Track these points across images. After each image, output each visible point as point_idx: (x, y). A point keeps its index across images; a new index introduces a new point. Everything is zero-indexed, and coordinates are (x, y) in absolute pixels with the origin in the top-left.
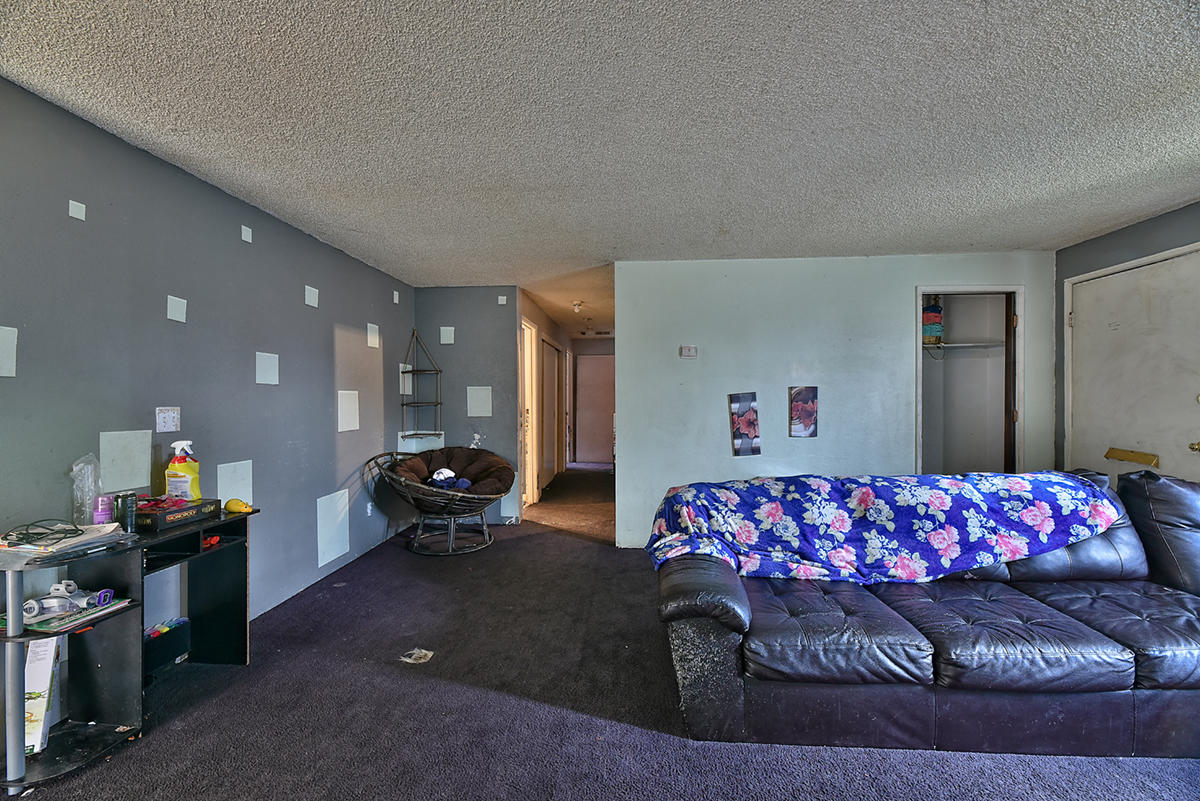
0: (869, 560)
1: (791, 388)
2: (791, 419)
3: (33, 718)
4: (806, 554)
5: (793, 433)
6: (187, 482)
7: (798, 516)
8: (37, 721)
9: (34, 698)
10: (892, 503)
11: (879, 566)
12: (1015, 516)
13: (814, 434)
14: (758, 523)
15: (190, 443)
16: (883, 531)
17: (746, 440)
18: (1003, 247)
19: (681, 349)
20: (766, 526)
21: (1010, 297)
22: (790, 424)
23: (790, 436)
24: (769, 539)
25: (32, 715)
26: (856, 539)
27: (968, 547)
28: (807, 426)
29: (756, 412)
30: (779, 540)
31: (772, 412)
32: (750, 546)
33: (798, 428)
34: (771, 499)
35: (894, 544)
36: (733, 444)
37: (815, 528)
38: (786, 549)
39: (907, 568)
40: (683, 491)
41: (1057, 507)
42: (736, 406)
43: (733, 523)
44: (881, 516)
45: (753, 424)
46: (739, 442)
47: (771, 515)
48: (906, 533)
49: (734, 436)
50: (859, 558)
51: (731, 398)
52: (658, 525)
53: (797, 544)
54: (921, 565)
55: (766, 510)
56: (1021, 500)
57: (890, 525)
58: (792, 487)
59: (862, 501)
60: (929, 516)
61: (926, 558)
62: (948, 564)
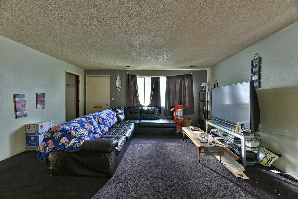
0: (102, 130)
1: (37, 93)
2: (37, 103)
4: (95, 133)
5: (38, 108)
7: (93, 125)
10: (101, 118)
12: (110, 117)
13: (44, 108)
14: (86, 129)
16: (102, 124)
17: (21, 112)
18: (78, 66)
20: (88, 129)
22: (37, 105)
23: (37, 109)
26: (99, 127)
27: (110, 123)
28: (42, 105)
29: (25, 101)
30: (91, 131)
32: (87, 135)
33: (39, 106)
34: (86, 123)
35: (104, 126)
36: (16, 114)
37: (95, 126)
38: (92, 133)
39: (106, 129)
40: (63, 127)
41: (112, 114)
42: (17, 99)
43: (82, 131)
44: (101, 121)
45: (24, 106)
46: (18, 113)
47: (88, 126)
48: (104, 123)
49: (16, 111)
50: (101, 130)
51: (15, 96)
52: (64, 140)
53: (94, 131)
54: (107, 128)
55: (86, 125)
56: (109, 114)
57: (102, 122)
58: (87, 119)
59: (98, 119)
60: (106, 119)
61: (107, 127)
62: (109, 127)
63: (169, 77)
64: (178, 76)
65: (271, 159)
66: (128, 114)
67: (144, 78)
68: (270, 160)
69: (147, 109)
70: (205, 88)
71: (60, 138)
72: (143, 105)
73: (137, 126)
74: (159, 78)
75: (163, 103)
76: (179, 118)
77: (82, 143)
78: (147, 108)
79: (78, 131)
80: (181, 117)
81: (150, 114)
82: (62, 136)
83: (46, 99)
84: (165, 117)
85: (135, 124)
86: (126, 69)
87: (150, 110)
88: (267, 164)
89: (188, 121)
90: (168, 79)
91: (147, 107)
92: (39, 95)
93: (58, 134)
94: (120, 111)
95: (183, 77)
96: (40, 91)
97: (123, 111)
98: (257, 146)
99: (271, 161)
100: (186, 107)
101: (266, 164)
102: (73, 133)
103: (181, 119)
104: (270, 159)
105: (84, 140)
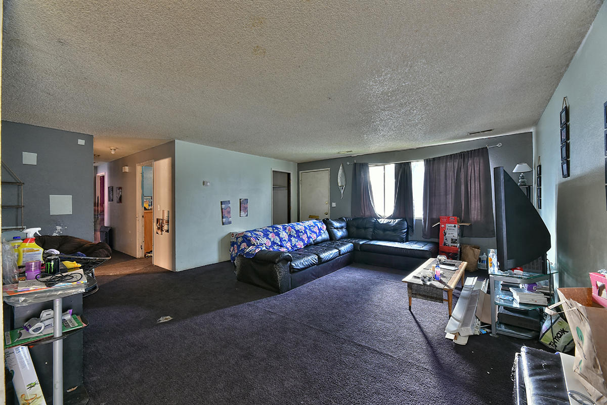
0: (293, 245)
1: (240, 199)
2: (240, 210)
3: (38, 396)
4: (281, 246)
5: (241, 216)
6: (40, 253)
7: (279, 236)
8: (40, 397)
9: (33, 386)
10: (295, 230)
11: (295, 246)
12: (313, 230)
13: (247, 216)
14: (270, 239)
15: (40, 229)
16: (294, 237)
17: (227, 219)
19: (204, 182)
20: (272, 240)
21: (289, 174)
22: (240, 212)
24: (274, 243)
25: (36, 395)
26: (290, 240)
27: (309, 238)
28: (245, 213)
29: (230, 208)
30: (275, 243)
31: (235, 207)
32: (269, 247)
33: (242, 213)
34: (271, 232)
35: (297, 240)
36: (222, 221)
37: (282, 238)
38: (277, 246)
39: (300, 245)
40: (246, 234)
41: (318, 227)
42: (223, 206)
43: (265, 240)
44: (294, 233)
45: (229, 212)
46: (224, 220)
47: (272, 237)
48: (298, 237)
49: (223, 218)
50: (291, 245)
51: (222, 203)
52: (244, 245)
53: (279, 244)
54: (302, 244)
55: (270, 236)
56: (313, 226)
57: (296, 236)
58: (274, 229)
59: (289, 230)
60: (302, 232)
61: (302, 242)
62: (306, 242)
63: (430, 161)
64: (451, 155)
65: (561, 333)
66: (353, 230)
67: (383, 167)
68: (559, 335)
69: (385, 222)
70: (523, 176)
71: (241, 244)
72: (380, 215)
73: (359, 248)
74: (408, 164)
75: (418, 212)
76: (449, 243)
77: (257, 251)
78: (386, 220)
79: (258, 240)
80: (454, 241)
81: (389, 231)
82: (243, 242)
83: (249, 205)
84: (423, 239)
85: (355, 245)
86: (352, 156)
87: (391, 224)
88: (552, 344)
89: (472, 249)
90: (429, 163)
91: (387, 218)
92: (243, 201)
93: (240, 240)
94: (336, 224)
95: (464, 156)
96: (243, 197)
97: (343, 224)
98: (536, 303)
99: (560, 337)
100: (472, 220)
101: (550, 344)
102: (253, 240)
103: (454, 246)
104: (558, 333)
105: (260, 249)
